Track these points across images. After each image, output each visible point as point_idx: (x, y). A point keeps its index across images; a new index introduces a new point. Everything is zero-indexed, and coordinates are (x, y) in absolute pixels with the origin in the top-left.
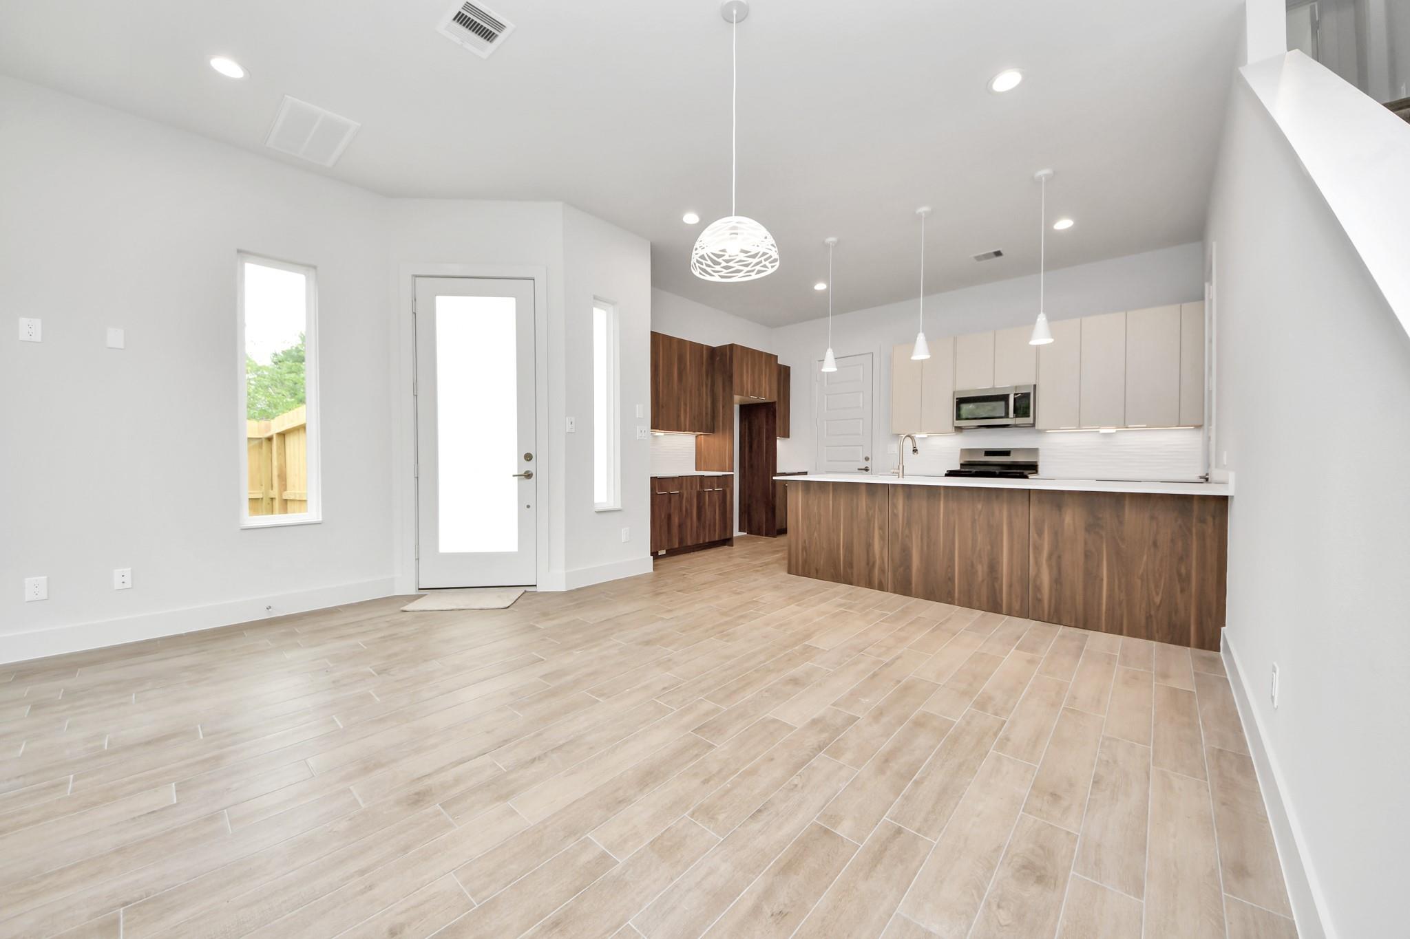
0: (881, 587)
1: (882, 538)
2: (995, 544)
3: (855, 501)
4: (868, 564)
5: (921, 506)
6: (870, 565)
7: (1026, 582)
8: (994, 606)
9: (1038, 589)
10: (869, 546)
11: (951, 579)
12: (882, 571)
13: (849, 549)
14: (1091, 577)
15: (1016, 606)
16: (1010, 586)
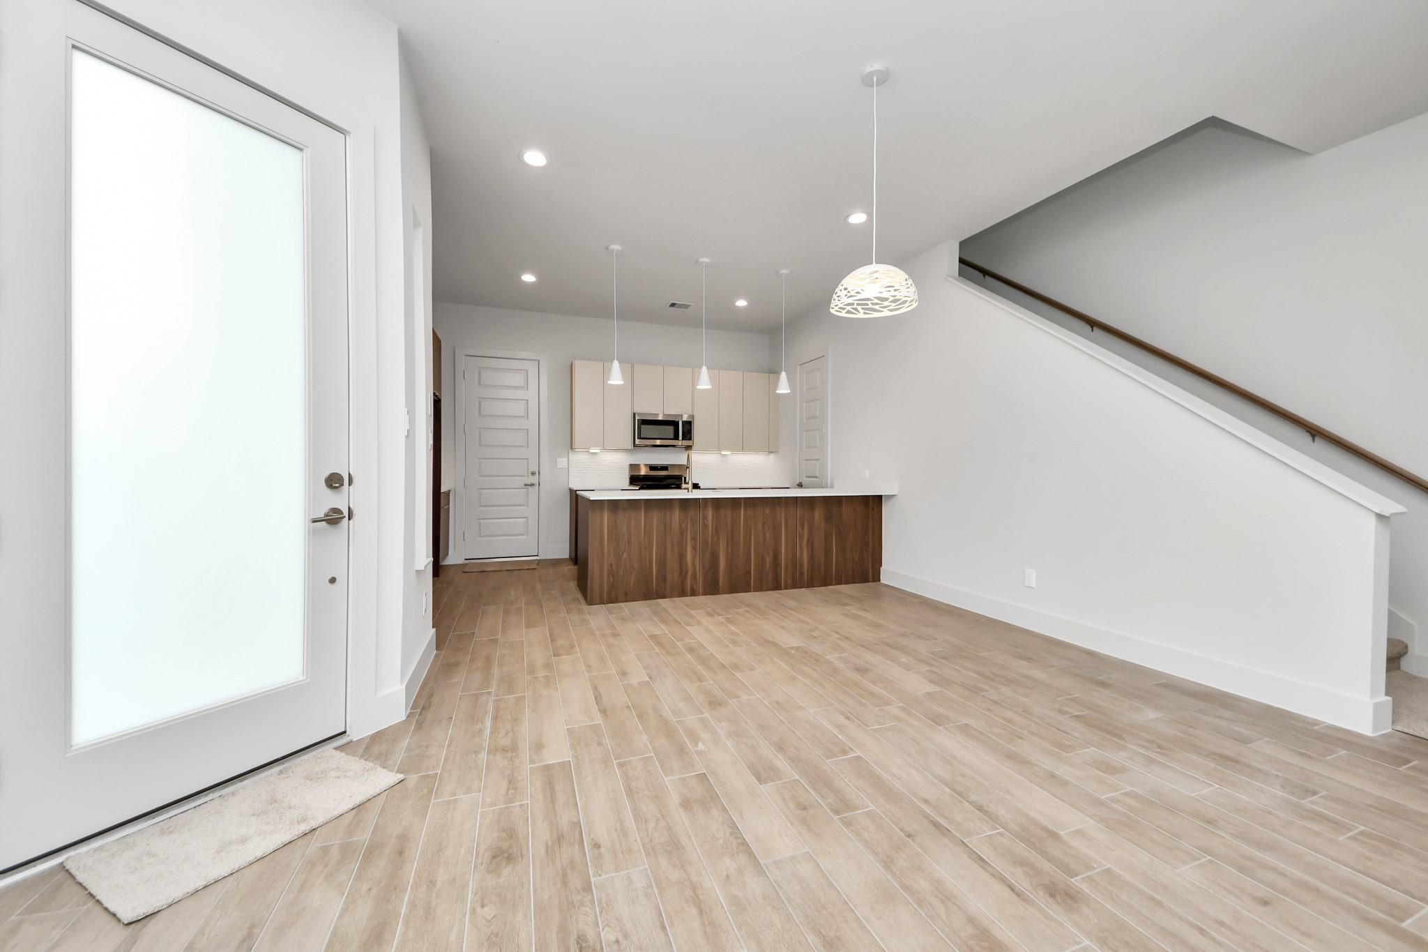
0: (694, 593)
1: (694, 548)
2: (777, 539)
3: (668, 514)
4: (681, 574)
5: (727, 513)
6: (683, 573)
7: (795, 563)
8: (777, 586)
9: (802, 566)
10: (682, 557)
11: (748, 572)
12: (694, 577)
13: (662, 563)
14: (828, 551)
15: (790, 582)
16: (786, 567)
